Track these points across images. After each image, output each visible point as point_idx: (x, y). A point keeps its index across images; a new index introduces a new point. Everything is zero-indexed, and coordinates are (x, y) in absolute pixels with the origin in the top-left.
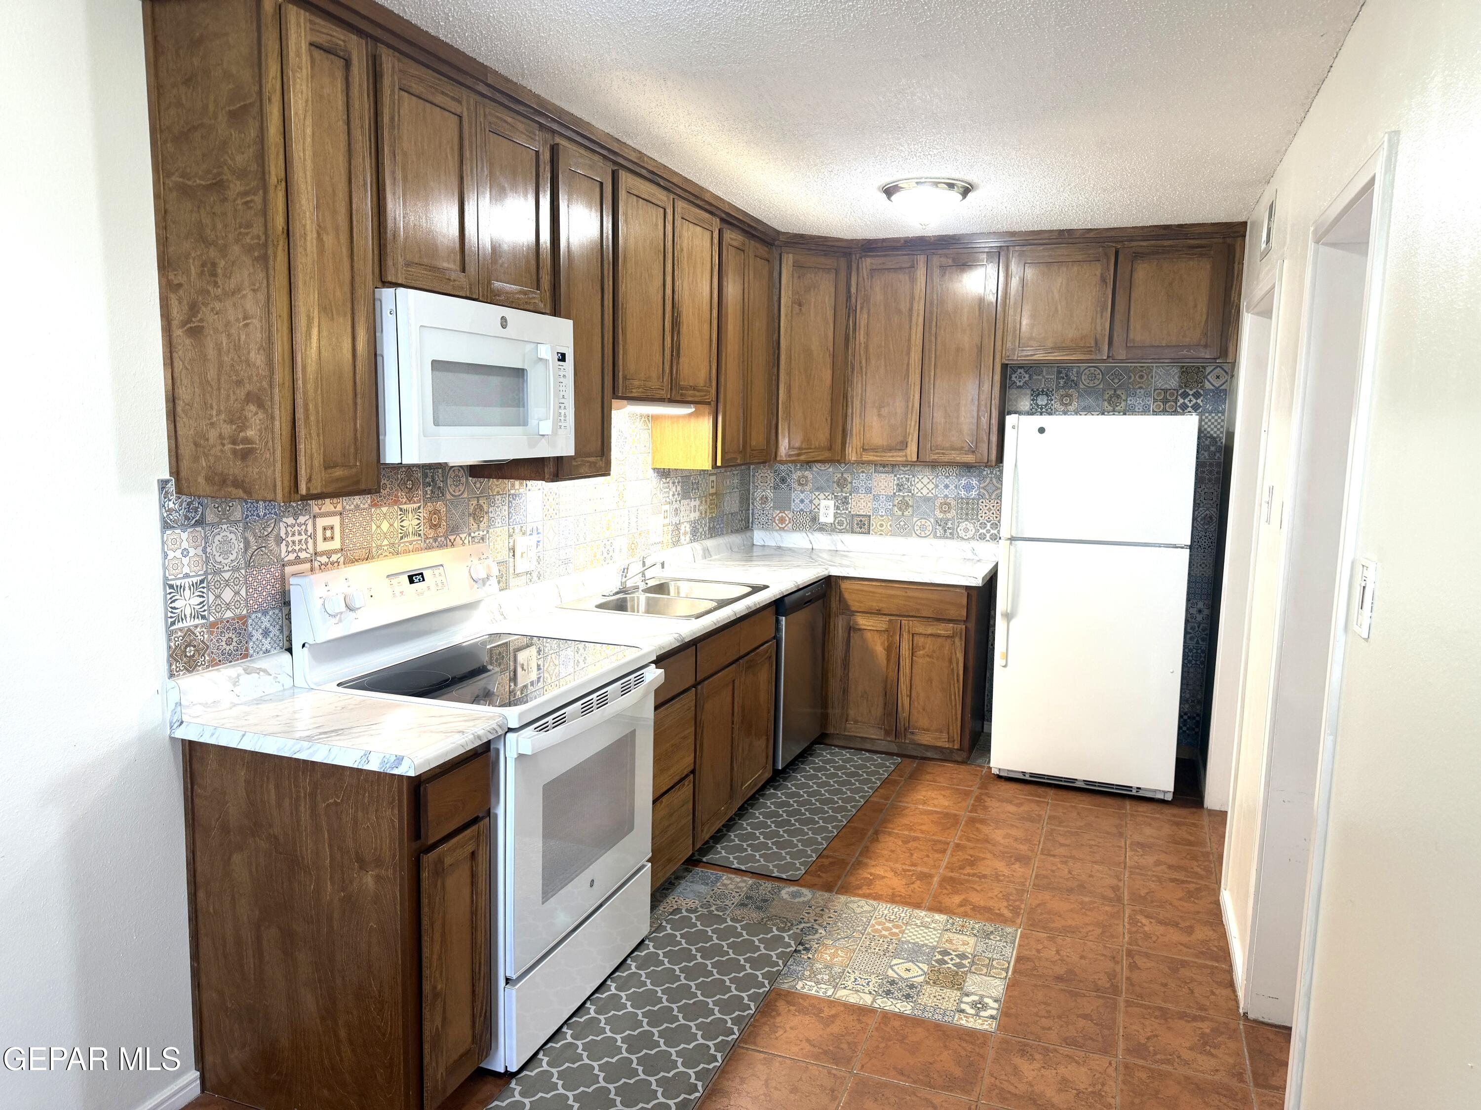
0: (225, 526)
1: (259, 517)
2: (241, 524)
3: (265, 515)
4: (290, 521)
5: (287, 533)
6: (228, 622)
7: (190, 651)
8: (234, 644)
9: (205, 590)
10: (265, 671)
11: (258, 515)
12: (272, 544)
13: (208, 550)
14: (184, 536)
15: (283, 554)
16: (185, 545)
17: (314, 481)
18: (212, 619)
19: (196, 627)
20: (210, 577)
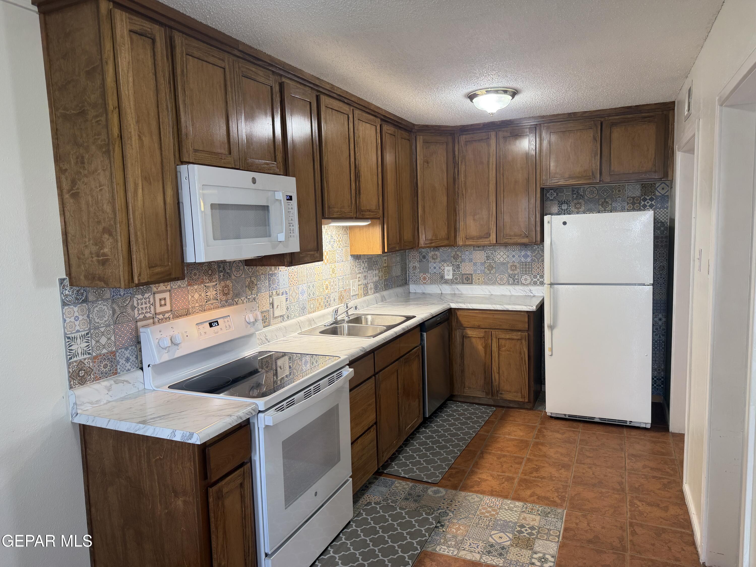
0: (100, 302)
1: (121, 296)
2: (110, 301)
3: (124, 294)
4: (140, 297)
5: (138, 304)
6: (104, 355)
7: (82, 373)
8: (109, 367)
9: (89, 339)
10: (127, 381)
11: (120, 295)
12: (129, 310)
13: (91, 316)
14: (76, 309)
15: (136, 315)
16: (76, 314)
17: (142, 276)
18: (94, 354)
19: (85, 359)
20: (92, 331)
